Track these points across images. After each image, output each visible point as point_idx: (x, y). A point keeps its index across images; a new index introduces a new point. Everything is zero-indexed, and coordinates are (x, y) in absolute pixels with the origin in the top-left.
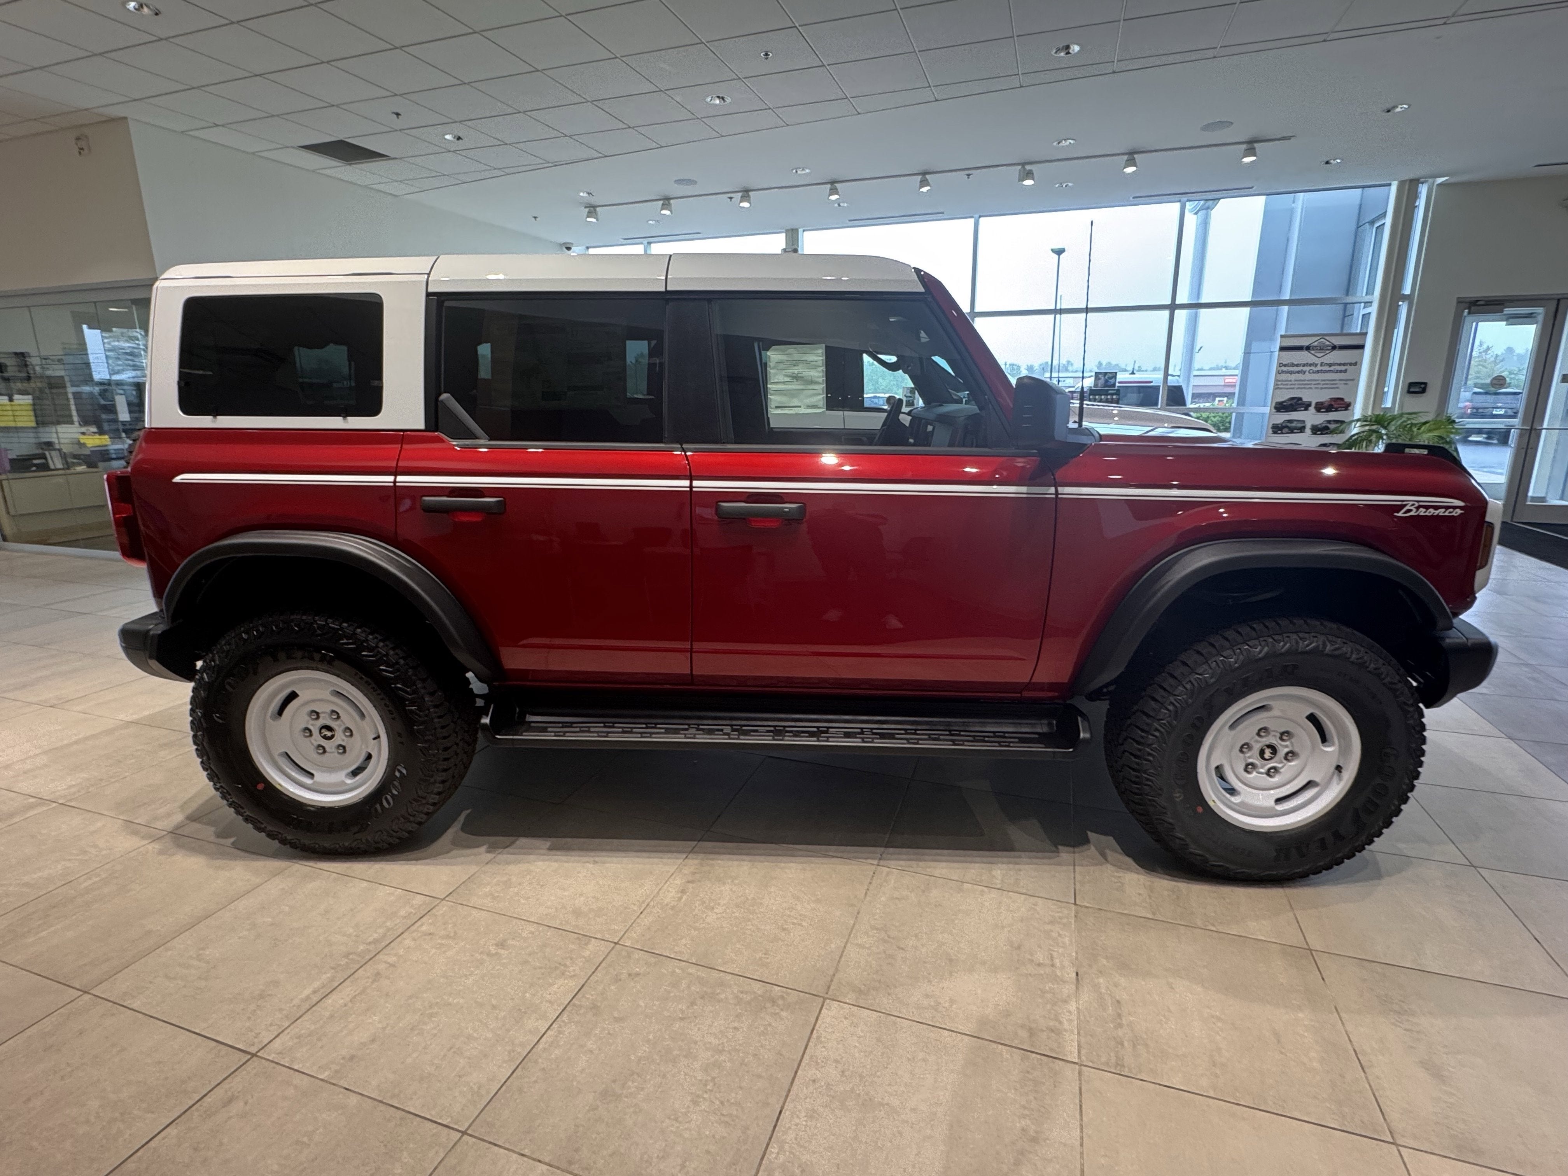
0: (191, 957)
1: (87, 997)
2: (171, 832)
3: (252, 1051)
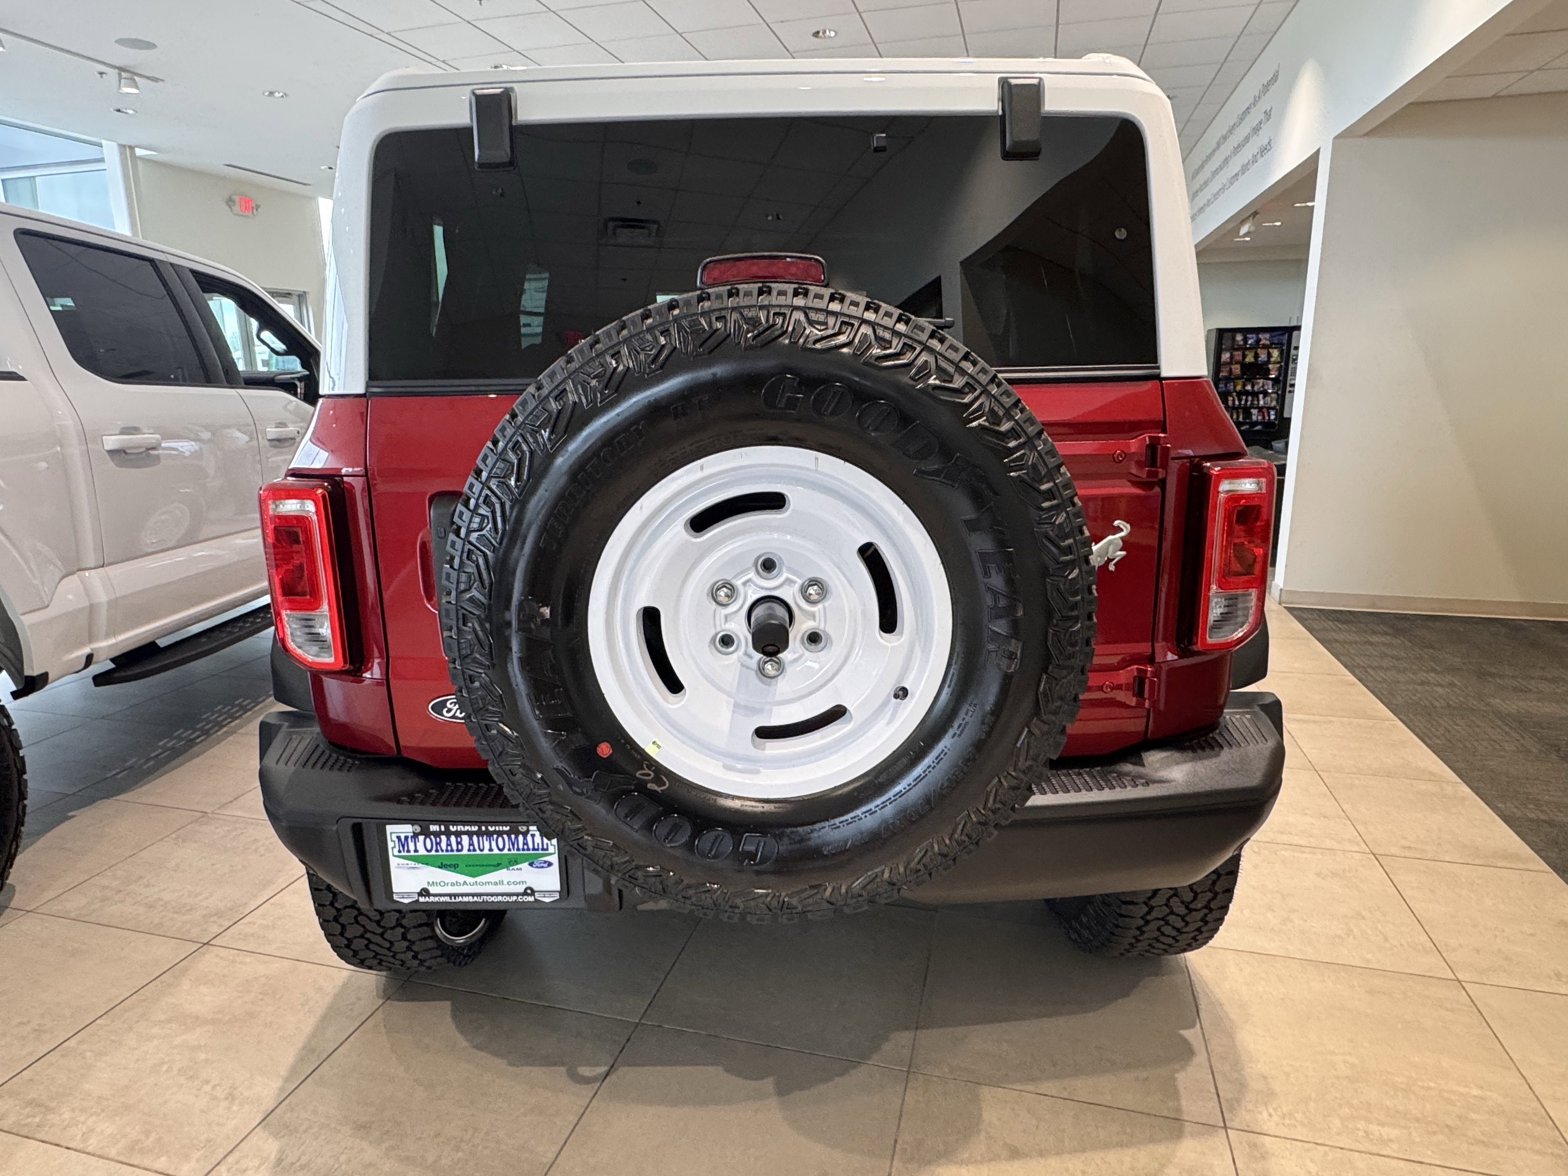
0: (1355, 939)
1: (1461, 977)
2: (1225, 1127)
3: (1372, 856)
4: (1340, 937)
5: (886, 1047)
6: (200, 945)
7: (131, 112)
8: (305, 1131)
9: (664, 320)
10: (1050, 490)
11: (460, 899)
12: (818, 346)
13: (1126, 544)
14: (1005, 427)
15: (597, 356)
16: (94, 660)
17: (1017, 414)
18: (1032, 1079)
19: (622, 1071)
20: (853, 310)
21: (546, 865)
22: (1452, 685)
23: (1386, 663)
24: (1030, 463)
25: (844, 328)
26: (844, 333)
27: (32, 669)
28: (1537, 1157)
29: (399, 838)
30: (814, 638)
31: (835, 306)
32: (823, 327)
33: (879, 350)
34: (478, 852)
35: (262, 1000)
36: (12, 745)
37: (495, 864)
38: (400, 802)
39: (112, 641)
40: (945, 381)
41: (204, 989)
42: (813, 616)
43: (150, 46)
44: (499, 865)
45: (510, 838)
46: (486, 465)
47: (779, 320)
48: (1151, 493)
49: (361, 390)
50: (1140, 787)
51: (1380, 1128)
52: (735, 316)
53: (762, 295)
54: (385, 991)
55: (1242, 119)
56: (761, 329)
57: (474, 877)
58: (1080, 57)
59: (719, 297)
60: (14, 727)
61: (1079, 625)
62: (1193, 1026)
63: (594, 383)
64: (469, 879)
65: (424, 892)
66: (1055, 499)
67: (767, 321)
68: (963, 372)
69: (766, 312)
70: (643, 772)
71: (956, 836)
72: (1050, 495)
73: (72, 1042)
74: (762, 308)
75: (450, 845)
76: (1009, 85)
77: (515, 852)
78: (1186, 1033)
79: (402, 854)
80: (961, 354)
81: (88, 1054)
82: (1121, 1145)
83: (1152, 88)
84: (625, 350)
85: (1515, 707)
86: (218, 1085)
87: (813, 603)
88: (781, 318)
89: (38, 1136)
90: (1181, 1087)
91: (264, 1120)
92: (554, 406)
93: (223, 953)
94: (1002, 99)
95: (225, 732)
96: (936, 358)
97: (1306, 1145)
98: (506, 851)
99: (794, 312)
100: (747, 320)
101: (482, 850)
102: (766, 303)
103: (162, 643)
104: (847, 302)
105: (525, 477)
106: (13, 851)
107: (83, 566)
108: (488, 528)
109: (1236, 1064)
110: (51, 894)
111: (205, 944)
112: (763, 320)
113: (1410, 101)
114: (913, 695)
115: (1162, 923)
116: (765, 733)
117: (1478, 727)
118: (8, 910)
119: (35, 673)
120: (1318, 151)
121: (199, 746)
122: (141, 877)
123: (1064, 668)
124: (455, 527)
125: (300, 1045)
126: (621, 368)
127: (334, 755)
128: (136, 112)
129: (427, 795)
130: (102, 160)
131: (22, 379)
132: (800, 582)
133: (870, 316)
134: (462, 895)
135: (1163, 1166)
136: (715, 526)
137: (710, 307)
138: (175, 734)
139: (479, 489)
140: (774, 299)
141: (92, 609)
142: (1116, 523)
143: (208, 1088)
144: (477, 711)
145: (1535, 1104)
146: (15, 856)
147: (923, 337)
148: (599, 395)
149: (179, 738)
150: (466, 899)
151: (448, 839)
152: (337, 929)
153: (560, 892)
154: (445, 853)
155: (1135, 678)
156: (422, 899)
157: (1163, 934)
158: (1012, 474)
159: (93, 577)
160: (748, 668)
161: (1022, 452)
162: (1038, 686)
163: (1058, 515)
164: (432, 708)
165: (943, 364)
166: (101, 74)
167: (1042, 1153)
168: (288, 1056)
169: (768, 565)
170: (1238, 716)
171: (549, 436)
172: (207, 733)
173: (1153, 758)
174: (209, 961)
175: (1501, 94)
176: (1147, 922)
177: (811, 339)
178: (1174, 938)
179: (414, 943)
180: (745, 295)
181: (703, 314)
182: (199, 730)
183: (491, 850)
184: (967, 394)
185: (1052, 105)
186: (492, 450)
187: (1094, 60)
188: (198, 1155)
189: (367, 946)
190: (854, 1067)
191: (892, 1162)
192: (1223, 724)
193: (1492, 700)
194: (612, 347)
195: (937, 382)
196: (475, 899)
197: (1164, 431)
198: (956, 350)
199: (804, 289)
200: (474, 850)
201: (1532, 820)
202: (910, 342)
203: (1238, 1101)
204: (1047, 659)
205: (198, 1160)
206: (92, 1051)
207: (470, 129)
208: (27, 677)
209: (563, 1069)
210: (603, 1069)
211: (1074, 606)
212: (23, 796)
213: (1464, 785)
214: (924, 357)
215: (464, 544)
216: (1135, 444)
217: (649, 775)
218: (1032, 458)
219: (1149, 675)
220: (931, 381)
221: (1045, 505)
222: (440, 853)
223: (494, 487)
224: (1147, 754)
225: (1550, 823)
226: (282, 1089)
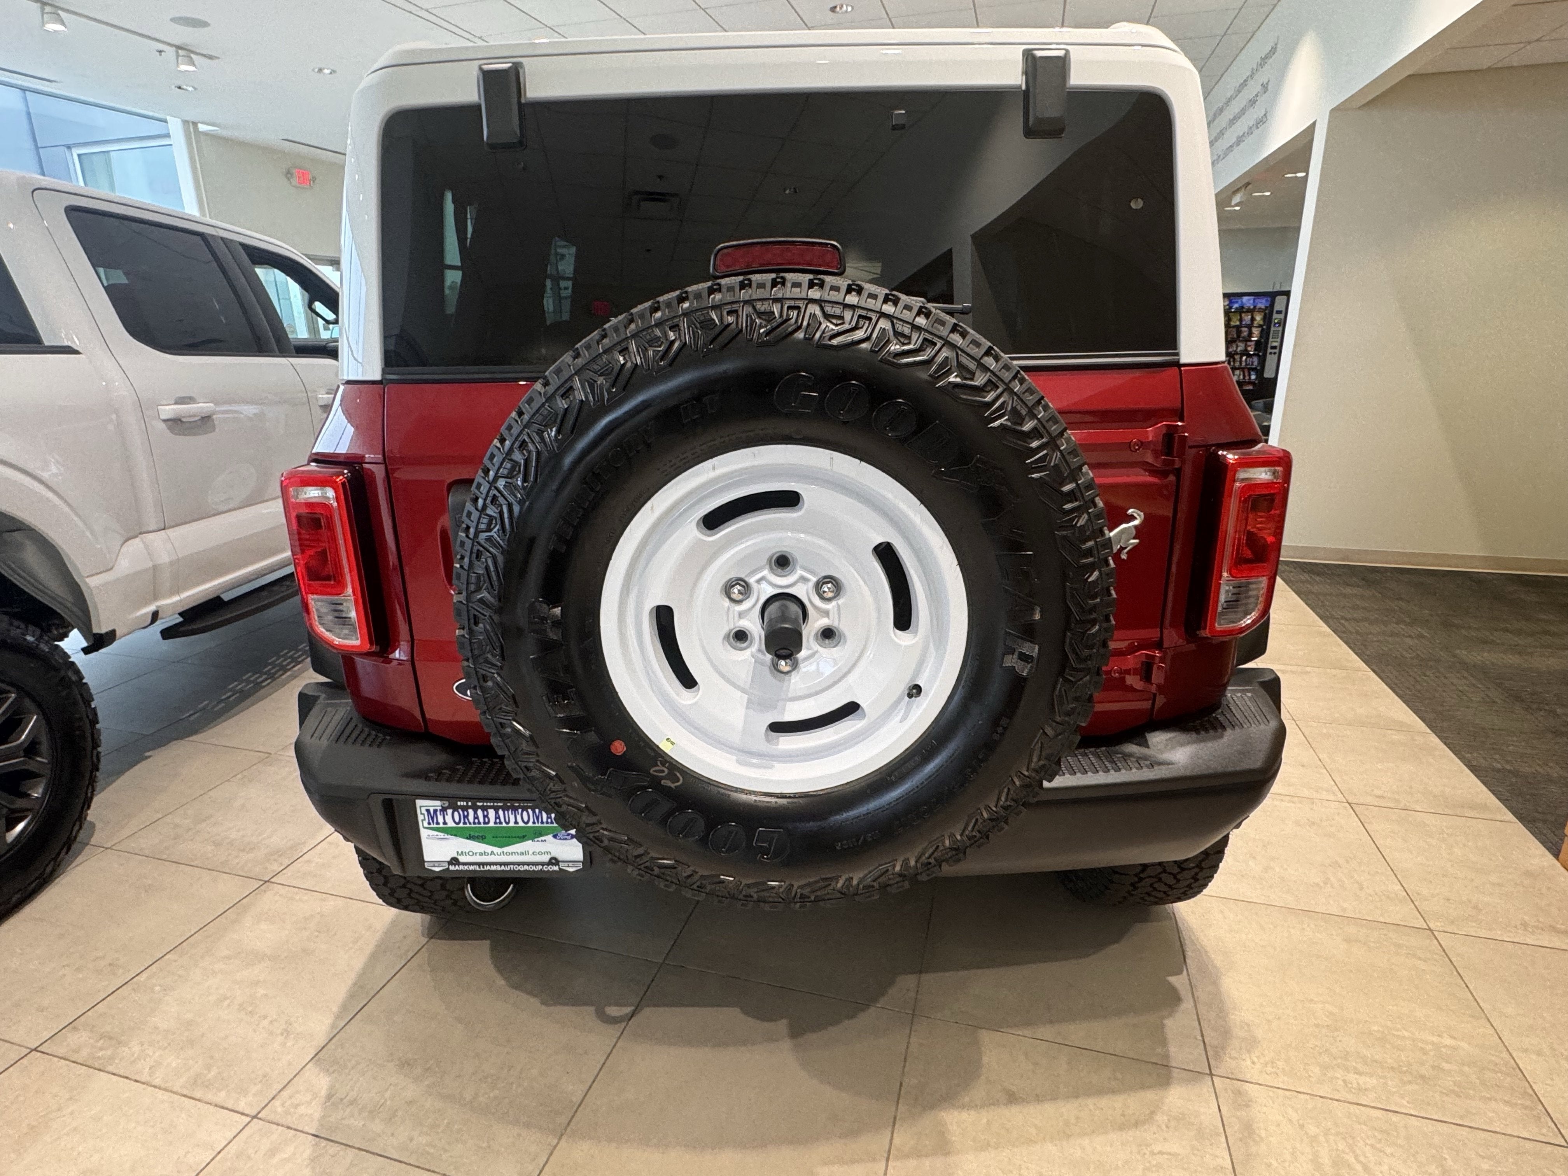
0: (1332, 887)
1: (1433, 926)
2: (1211, 1075)
3: (1347, 805)
4: (1318, 885)
5: (892, 991)
6: (262, 883)
7: (190, 89)
8: (353, 1068)
9: (673, 314)
10: (1072, 491)
11: (488, 868)
12: (835, 342)
13: (1139, 532)
14: (1028, 426)
15: (605, 352)
16: (160, 615)
17: (1040, 413)
18: (1028, 1024)
19: (647, 1012)
20: (871, 303)
21: (569, 837)
22: (1421, 636)
23: (1358, 615)
24: (1052, 464)
25: (861, 322)
26: (862, 327)
27: (101, 627)
28: (1507, 1109)
29: (428, 811)
30: (828, 634)
31: (852, 299)
32: (839, 322)
33: (898, 347)
34: (504, 825)
35: (317, 937)
36: (83, 698)
37: (522, 835)
38: (427, 778)
39: (176, 598)
40: (966, 379)
41: (264, 926)
42: (826, 613)
43: (204, 24)
44: (524, 837)
45: (534, 812)
46: (493, 464)
47: (794, 314)
48: (1165, 481)
49: (377, 376)
50: (1145, 769)
51: (1357, 1076)
52: (748, 309)
53: (775, 286)
54: (429, 929)
55: (1239, 91)
56: (775, 324)
57: (501, 847)
58: (1107, 28)
59: (731, 289)
60: (84, 681)
61: (1097, 627)
62: (1180, 972)
63: (601, 380)
64: (496, 850)
65: (454, 861)
66: (1076, 501)
67: (781, 315)
68: (986, 369)
69: (779, 305)
70: (657, 768)
71: (967, 833)
72: (1071, 496)
73: (144, 976)
74: (776, 300)
75: (477, 818)
76: (1034, 56)
77: (540, 825)
78: (1172, 979)
79: (432, 826)
80: (983, 350)
81: (157, 988)
82: (1113, 1091)
83: (1181, 60)
84: (633, 345)
85: (1479, 658)
86: (276, 1020)
87: (829, 600)
88: (796, 312)
89: (110, 1068)
90: (1170, 1035)
91: (317, 1054)
92: (562, 404)
93: (283, 890)
94: (1026, 73)
95: (289, 676)
96: (957, 354)
97: (1287, 1093)
98: (530, 824)
99: (810, 306)
100: (760, 314)
101: (508, 823)
102: (780, 295)
103: (226, 597)
104: (865, 294)
105: (532, 479)
106: (89, 795)
107: (144, 530)
108: (496, 529)
109: (1222, 1013)
110: (126, 832)
111: (266, 882)
112: (777, 315)
113: (1411, 73)
114: (927, 695)
115: (1154, 880)
116: (778, 728)
117: (1446, 677)
118: (88, 847)
119: (104, 630)
120: (1314, 123)
121: (266, 688)
122: (208, 818)
123: (1081, 670)
124: (464, 526)
125: (350, 982)
126: (629, 364)
127: (366, 730)
128: (195, 89)
129: (454, 771)
130: (167, 136)
131: (77, 352)
132: (814, 579)
133: (889, 308)
134: (491, 864)
135: (1153, 1113)
136: (726, 524)
137: (721, 300)
138: (244, 678)
139: (487, 489)
140: (788, 290)
141: (155, 568)
142: (1130, 511)
143: (265, 1023)
144: (490, 710)
145: (1505, 1055)
146: (91, 798)
147: (944, 331)
148: (606, 393)
149: (248, 681)
150: (493, 868)
151: (475, 813)
152: (381, 880)
153: (583, 863)
154: (472, 825)
155: (1143, 663)
156: (452, 868)
157: (1155, 889)
158: (1033, 476)
159: (157, 540)
160: (762, 664)
161: (1045, 452)
162: (1054, 688)
163: (1079, 517)
164: (457, 688)
165: (964, 360)
166: (160, 52)
167: (1039, 1099)
168: (339, 991)
169: (782, 562)
170: (1239, 695)
171: (556, 436)
172: (272, 677)
173: (1158, 739)
174: (270, 900)
175: (1499, 65)
176: (1141, 880)
177: (828, 334)
178: (1165, 893)
179: (452, 892)
180: (757, 287)
181: (714, 308)
182: (265, 673)
183: (516, 822)
184: (989, 392)
185: (1078, 78)
186: (499, 449)
187: (1123, 30)
188: (254, 1089)
189: (409, 895)
190: (863, 1010)
191: (897, 1105)
192: (1224, 703)
193: (1458, 651)
194: (618, 343)
195: (958, 380)
196: (503, 868)
197: (1182, 420)
198: (978, 345)
199: (819, 279)
200: (501, 823)
201: (1499, 771)
202: (929, 337)
203: (1223, 1048)
204: (1064, 663)
205: (254, 1095)
206: (160, 985)
207: (478, 107)
208: (95, 634)
209: (592, 1009)
210: (628, 1010)
211: (1094, 609)
212: (96, 744)
213: (1434, 735)
214: (945, 353)
215: (473, 545)
216: (1151, 433)
217: (663, 771)
218: (1054, 460)
219: (1157, 660)
220: (952, 379)
221: (1067, 506)
222: (468, 825)
223: (501, 487)
224: (1153, 734)
225: (1516, 774)
226: (333, 1026)
